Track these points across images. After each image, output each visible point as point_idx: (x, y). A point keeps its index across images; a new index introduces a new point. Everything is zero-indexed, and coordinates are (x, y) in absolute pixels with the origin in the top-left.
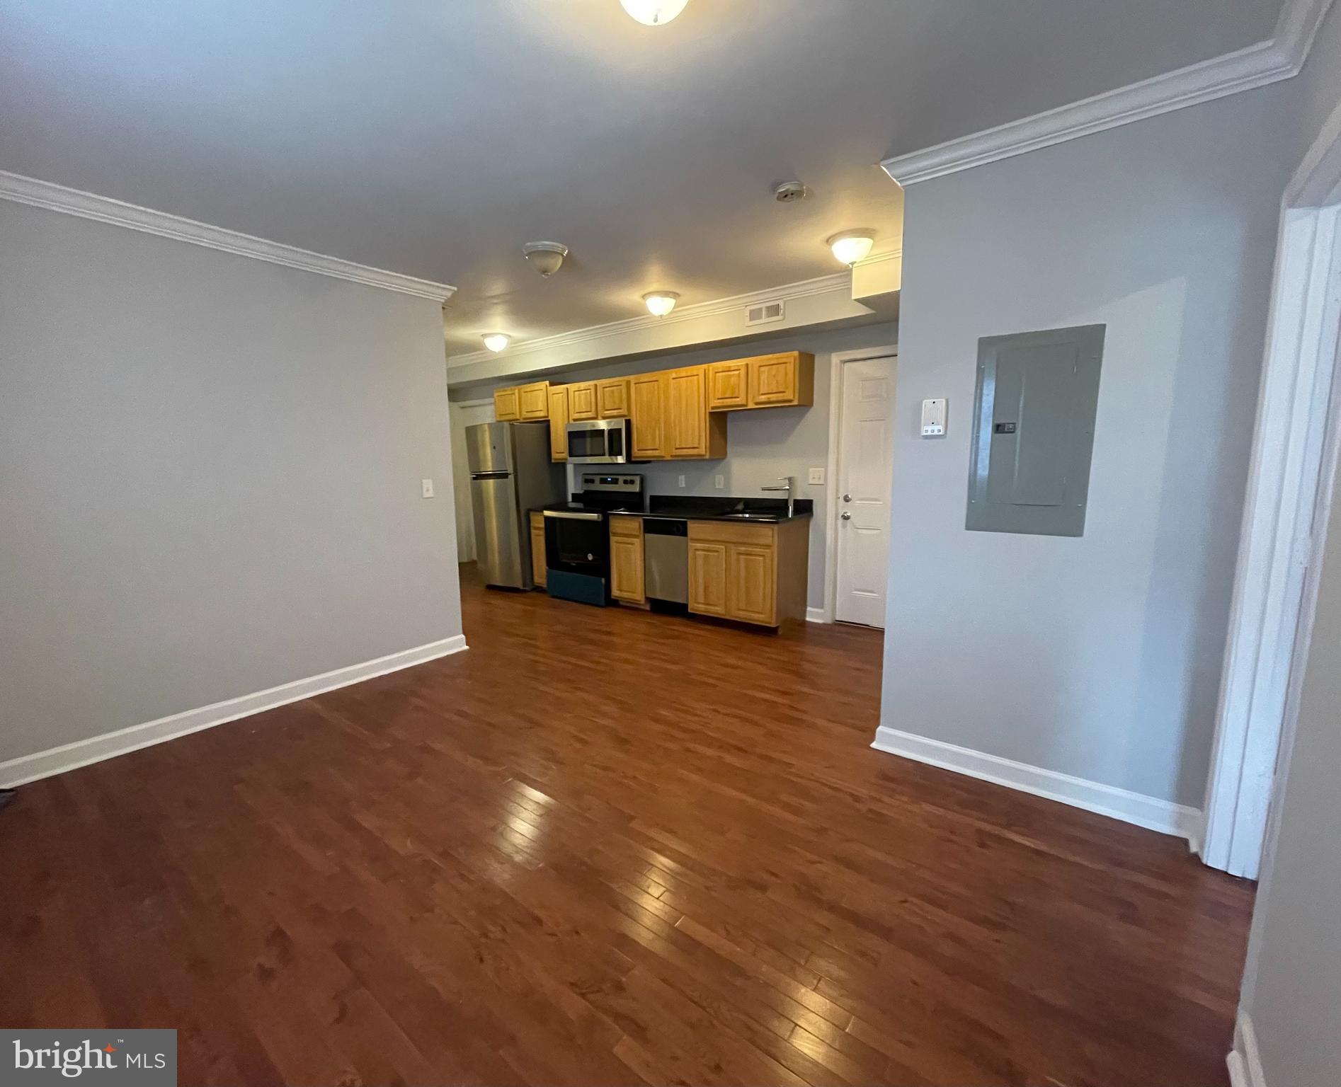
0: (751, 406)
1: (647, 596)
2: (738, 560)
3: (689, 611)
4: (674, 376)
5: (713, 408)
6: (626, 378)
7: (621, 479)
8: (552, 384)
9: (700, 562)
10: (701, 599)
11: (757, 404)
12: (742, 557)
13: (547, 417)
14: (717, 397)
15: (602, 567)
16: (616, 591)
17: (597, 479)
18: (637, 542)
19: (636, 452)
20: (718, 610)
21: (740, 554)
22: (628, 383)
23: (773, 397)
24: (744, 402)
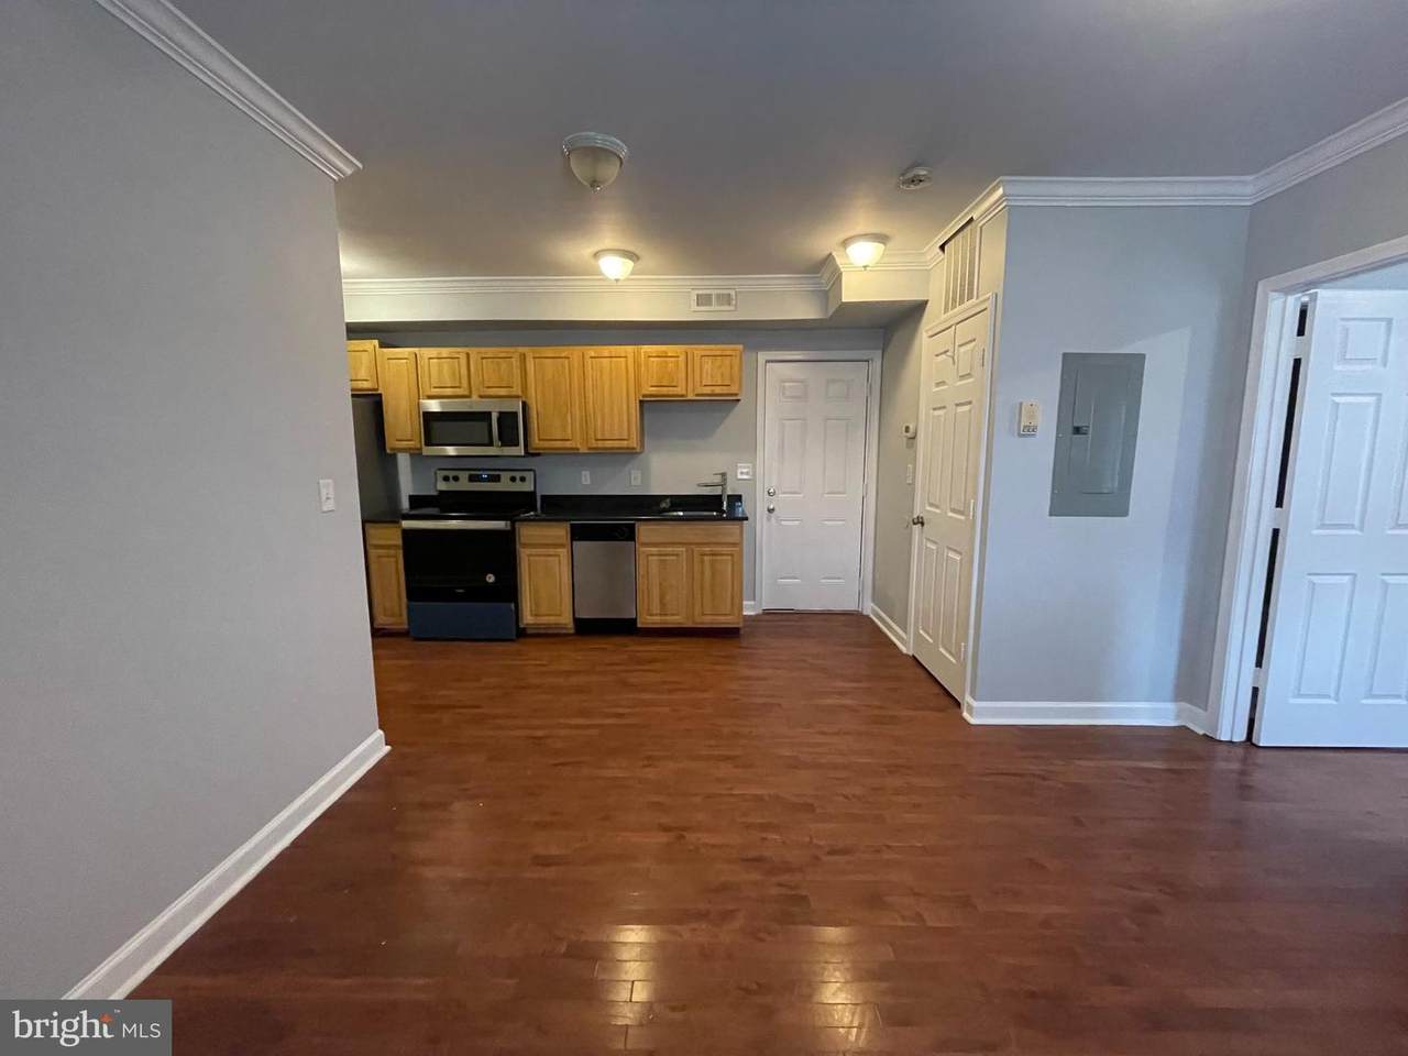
0: (691, 397)
1: (577, 616)
2: (702, 562)
3: (639, 625)
4: (593, 354)
5: (644, 396)
6: (521, 349)
7: (505, 476)
8: (381, 346)
9: (654, 569)
10: (656, 608)
11: (697, 395)
12: (706, 558)
13: (377, 390)
14: (650, 384)
15: (508, 590)
16: (529, 617)
17: (464, 476)
18: (564, 552)
19: (536, 442)
20: (676, 619)
21: (703, 555)
22: (523, 357)
23: (718, 390)
24: (684, 392)
